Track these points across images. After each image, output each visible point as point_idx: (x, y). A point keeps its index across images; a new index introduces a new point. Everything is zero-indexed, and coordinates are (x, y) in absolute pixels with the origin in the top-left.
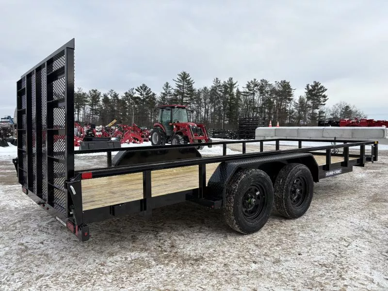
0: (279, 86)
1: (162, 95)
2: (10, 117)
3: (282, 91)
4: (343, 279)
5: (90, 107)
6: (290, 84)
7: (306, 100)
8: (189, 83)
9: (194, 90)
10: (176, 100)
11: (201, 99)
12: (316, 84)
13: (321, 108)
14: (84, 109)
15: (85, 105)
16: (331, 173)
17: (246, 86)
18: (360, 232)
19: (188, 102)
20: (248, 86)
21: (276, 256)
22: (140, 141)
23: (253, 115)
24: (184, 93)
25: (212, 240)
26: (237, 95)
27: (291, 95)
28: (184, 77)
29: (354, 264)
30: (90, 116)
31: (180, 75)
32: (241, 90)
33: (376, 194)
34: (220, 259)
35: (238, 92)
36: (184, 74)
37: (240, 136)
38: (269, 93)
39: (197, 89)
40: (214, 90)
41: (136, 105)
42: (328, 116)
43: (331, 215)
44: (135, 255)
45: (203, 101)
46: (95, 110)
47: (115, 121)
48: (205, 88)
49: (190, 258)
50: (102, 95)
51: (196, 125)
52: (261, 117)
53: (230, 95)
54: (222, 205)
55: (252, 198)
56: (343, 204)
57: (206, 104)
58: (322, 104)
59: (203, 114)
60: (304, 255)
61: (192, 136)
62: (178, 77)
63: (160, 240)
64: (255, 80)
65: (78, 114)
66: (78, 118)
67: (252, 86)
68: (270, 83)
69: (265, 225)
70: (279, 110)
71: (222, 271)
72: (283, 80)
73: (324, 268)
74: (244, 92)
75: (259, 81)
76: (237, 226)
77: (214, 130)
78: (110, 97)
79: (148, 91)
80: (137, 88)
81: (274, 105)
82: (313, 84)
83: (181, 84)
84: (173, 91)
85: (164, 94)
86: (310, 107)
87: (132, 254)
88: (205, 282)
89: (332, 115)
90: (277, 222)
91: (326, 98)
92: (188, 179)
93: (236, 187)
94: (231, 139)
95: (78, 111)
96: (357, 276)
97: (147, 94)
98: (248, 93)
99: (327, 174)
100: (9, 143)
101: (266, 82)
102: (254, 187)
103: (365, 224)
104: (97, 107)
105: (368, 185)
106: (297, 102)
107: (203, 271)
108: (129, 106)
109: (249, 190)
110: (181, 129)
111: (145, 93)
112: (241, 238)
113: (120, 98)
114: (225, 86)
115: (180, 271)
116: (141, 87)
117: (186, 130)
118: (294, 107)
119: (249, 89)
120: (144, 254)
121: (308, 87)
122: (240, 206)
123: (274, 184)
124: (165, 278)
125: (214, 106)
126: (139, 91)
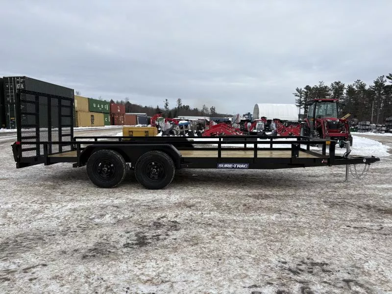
2: (249, 113)
16: (228, 166)
50: (346, 86)
78: (355, 89)
80: (388, 75)
99: (221, 166)
126: (390, 79)
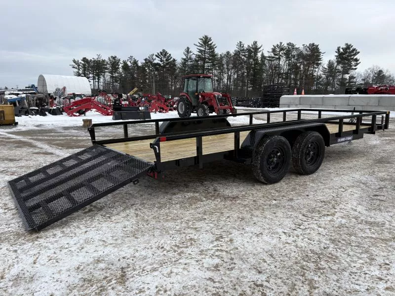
0: (307, 49)
1: (183, 61)
2: (34, 85)
3: (309, 55)
4: (335, 209)
5: (110, 75)
6: (319, 47)
7: (336, 64)
8: (211, 48)
9: (216, 55)
10: (197, 66)
11: (223, 65)
12: (348, 47)
13: (352, 72)
14: (104, 76)
15: (104, 72)
16: (343, 139)
17: (271, 50)
18: (358, 184)
19: (209, 68)
20: (274, 50)
21: (291, 197)
22: (166, 110)
23: (278, 81)
24: (205, 58)
25: (244, 187)
26: (262, 59)
27: (319, 59)
28: (206, 41)
29: (345, 201)
30: (110, 84)
31: (201, 39)
32: (266, 54)
33: (382, 158)
34: (250, 198)
35: (263, 57)
36: (206, 37)
37: (264, 104)
38: (295, 58)
39: (220, 54)
40: (237, 54)
41: (156, 72)
42: (359, 81)
43: (338, 172)
44: (190, 194)
45: (225, 66)
46: (116, 77)
47: (136, 89)
48: (228, 53)
49: (229, 197)
50: (121, 62)
51: (221, 95)
52: (287, 83)
53: (254, 60)
54: (252, 162)
55: (274, 157)
56: (351, 165)
57: (228, 70)
58: (353, 69)
59: (225, 80)
60: (311, 197)
61: (218, 106)
62: (200, 41)
63: (205, 187)
64: (281, 43)
65: (98, 82)
66: (99, 86)
67: (278, 50)
68: (297, 46)
69: (284, 178)
70: (306, 76)
71: (252, 204)
72: (312, 43)
73: (324, 203)
74: (269, 57)
75: (286, 45)
76: (262, 178)
77: (237, 98)
78: (129, 64)
79: (168, 57)
80: (157, 54)
81: (301, 71)
82: (345, 47)
83: (203, 49)
84: (194, 57)
85: (184, 59)
86: (340, 72)
87: (188, 194)
88: (241, 209)
89: (363, 80)
90: (294, 177)
91: (358, 62)
92: (223, 144)
93: (262, 149)
94: (255, 107)
95: (99, 79)
96: (345, 208)
97: (167, 60)
98: (273, 57)
99: (339, 140)
100: (47, 113)
101: (293, 45)
102: (276, 150)
103: (363, 179)
104: (116, 75)
105: (378, 150)
106: (326, 67)
107: (239, 204)
108: (149, 73)
109: (273, 151)
110: (207, 99)
111: (165, 59)
112: (265, 186)
113: (140, 64)
114: (249, 50)
115: (223, 203)
116: (161, 53)
117: (212, 100)
118: (322, 73)
119: (274, 54)
120: (197, 195)
121: (338, 49)
122: (265, 163)
123: (292, 148)
124: (214, 207)
125: (237, 72)
126: (158, 57)
